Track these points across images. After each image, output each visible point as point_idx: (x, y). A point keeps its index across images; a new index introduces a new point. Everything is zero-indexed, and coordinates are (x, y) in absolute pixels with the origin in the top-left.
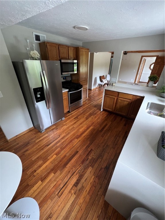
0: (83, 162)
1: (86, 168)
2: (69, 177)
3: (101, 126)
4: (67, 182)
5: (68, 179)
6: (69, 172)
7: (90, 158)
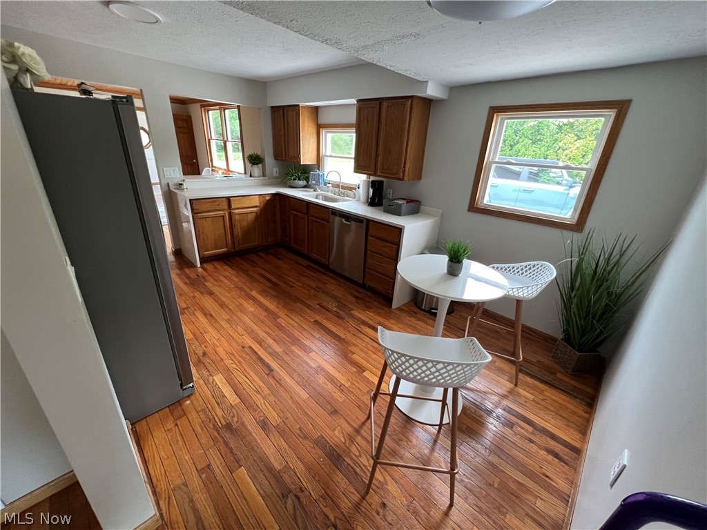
0: (342, 318)
1: (353, 317)
2: (363, 336)
3: (257, 281)
4: (371, 338)
5: (366, 337)
6: (354, 335)
7: (335, 309)
